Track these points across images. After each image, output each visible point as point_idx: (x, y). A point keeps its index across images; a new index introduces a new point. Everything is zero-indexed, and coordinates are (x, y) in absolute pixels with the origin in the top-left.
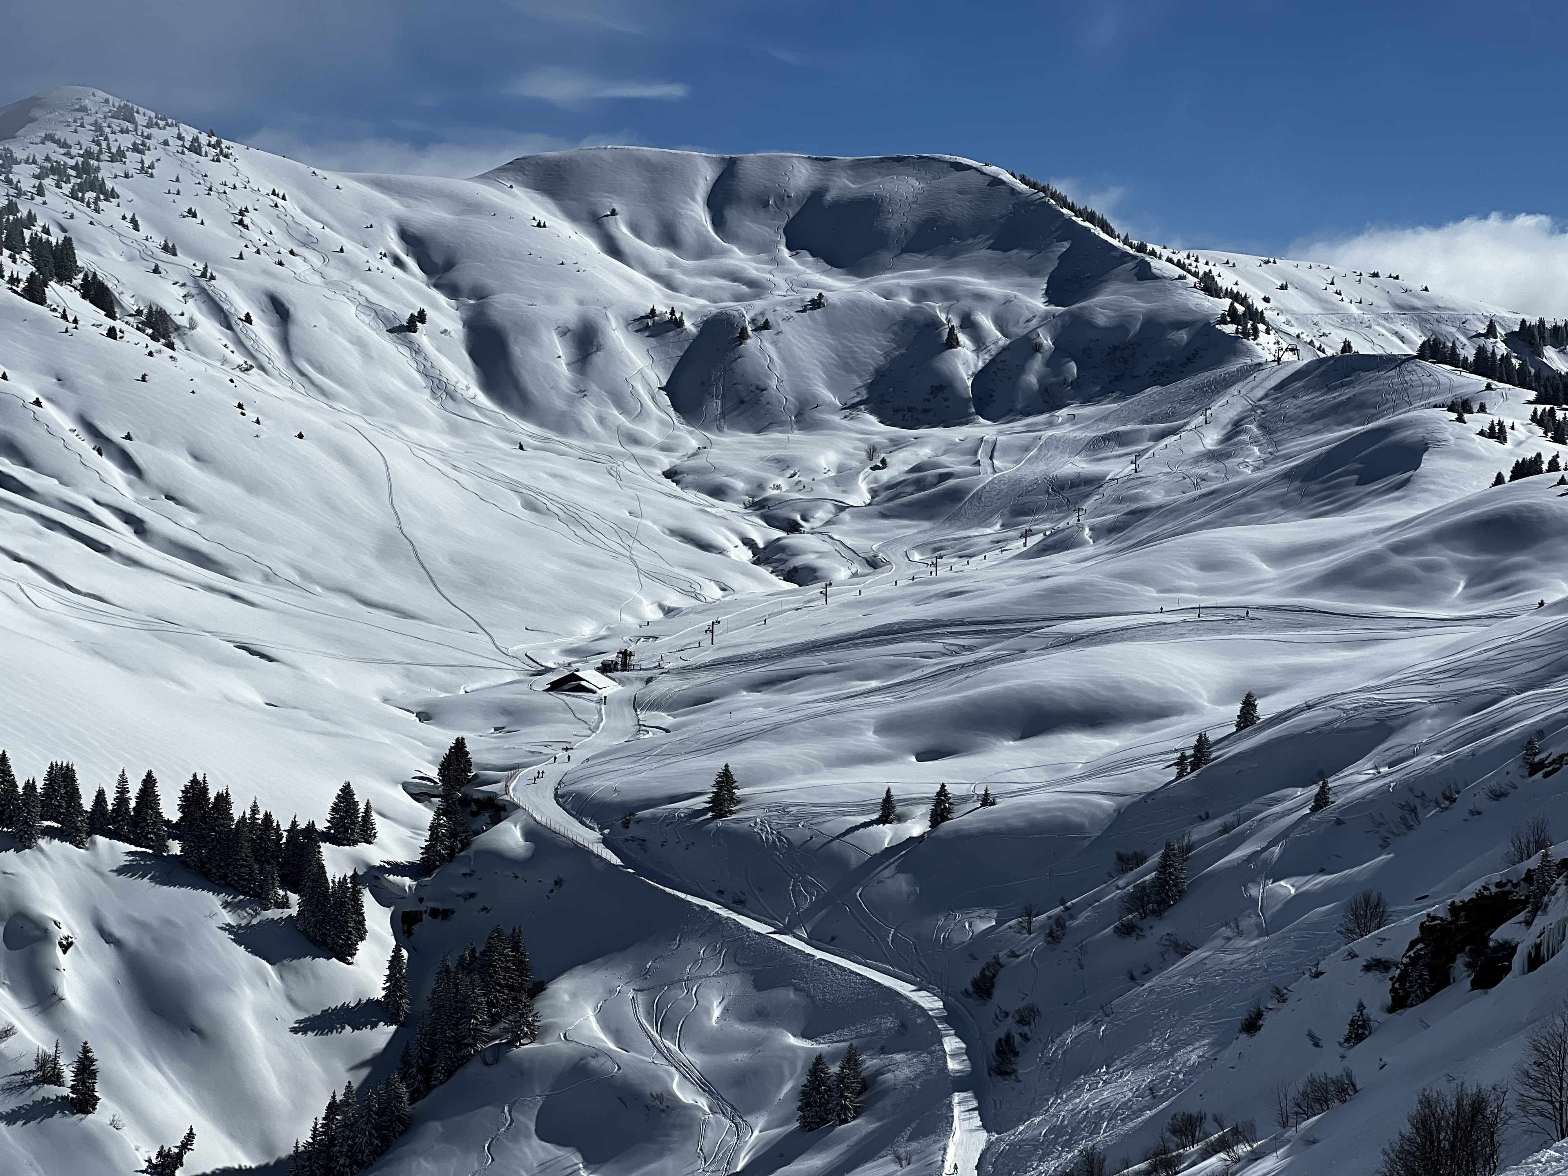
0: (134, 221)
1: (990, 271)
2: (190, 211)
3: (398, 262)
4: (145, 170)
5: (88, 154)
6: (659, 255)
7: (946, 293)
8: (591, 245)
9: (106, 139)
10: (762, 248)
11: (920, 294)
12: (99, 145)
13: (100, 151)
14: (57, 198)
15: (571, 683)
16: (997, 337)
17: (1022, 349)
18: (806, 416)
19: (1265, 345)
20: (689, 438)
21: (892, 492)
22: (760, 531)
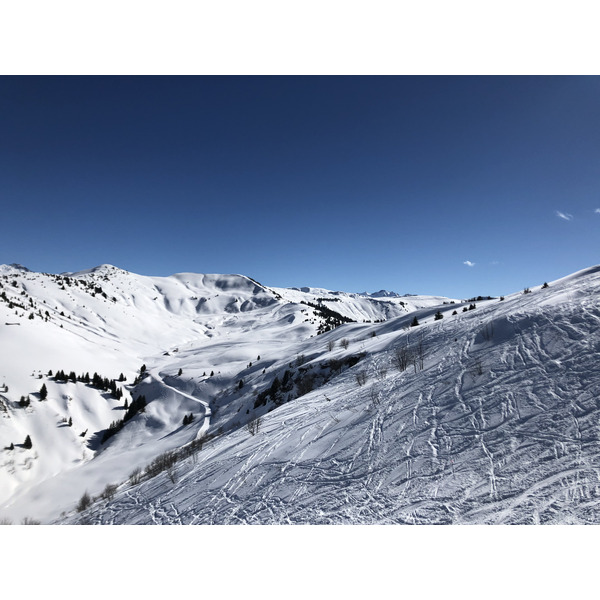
0: (113, 284)
1: (245, 290)
2: (122, 283)
3: (154, 290)
4: (115, 276)
6: (195, 288)
7: (237, 294)
8: (185, 287)
9: (110, 272)
10: (211, 288)
11: (233, 294)
12: (108, 273)
14: (101, 281)
15: (167, 354)
16: (244, 301)
17: (247, 302)
18: (214, 312)
19: (281, 301)
20: (197, 315)
21: (226, 323)
22: (206, 329)
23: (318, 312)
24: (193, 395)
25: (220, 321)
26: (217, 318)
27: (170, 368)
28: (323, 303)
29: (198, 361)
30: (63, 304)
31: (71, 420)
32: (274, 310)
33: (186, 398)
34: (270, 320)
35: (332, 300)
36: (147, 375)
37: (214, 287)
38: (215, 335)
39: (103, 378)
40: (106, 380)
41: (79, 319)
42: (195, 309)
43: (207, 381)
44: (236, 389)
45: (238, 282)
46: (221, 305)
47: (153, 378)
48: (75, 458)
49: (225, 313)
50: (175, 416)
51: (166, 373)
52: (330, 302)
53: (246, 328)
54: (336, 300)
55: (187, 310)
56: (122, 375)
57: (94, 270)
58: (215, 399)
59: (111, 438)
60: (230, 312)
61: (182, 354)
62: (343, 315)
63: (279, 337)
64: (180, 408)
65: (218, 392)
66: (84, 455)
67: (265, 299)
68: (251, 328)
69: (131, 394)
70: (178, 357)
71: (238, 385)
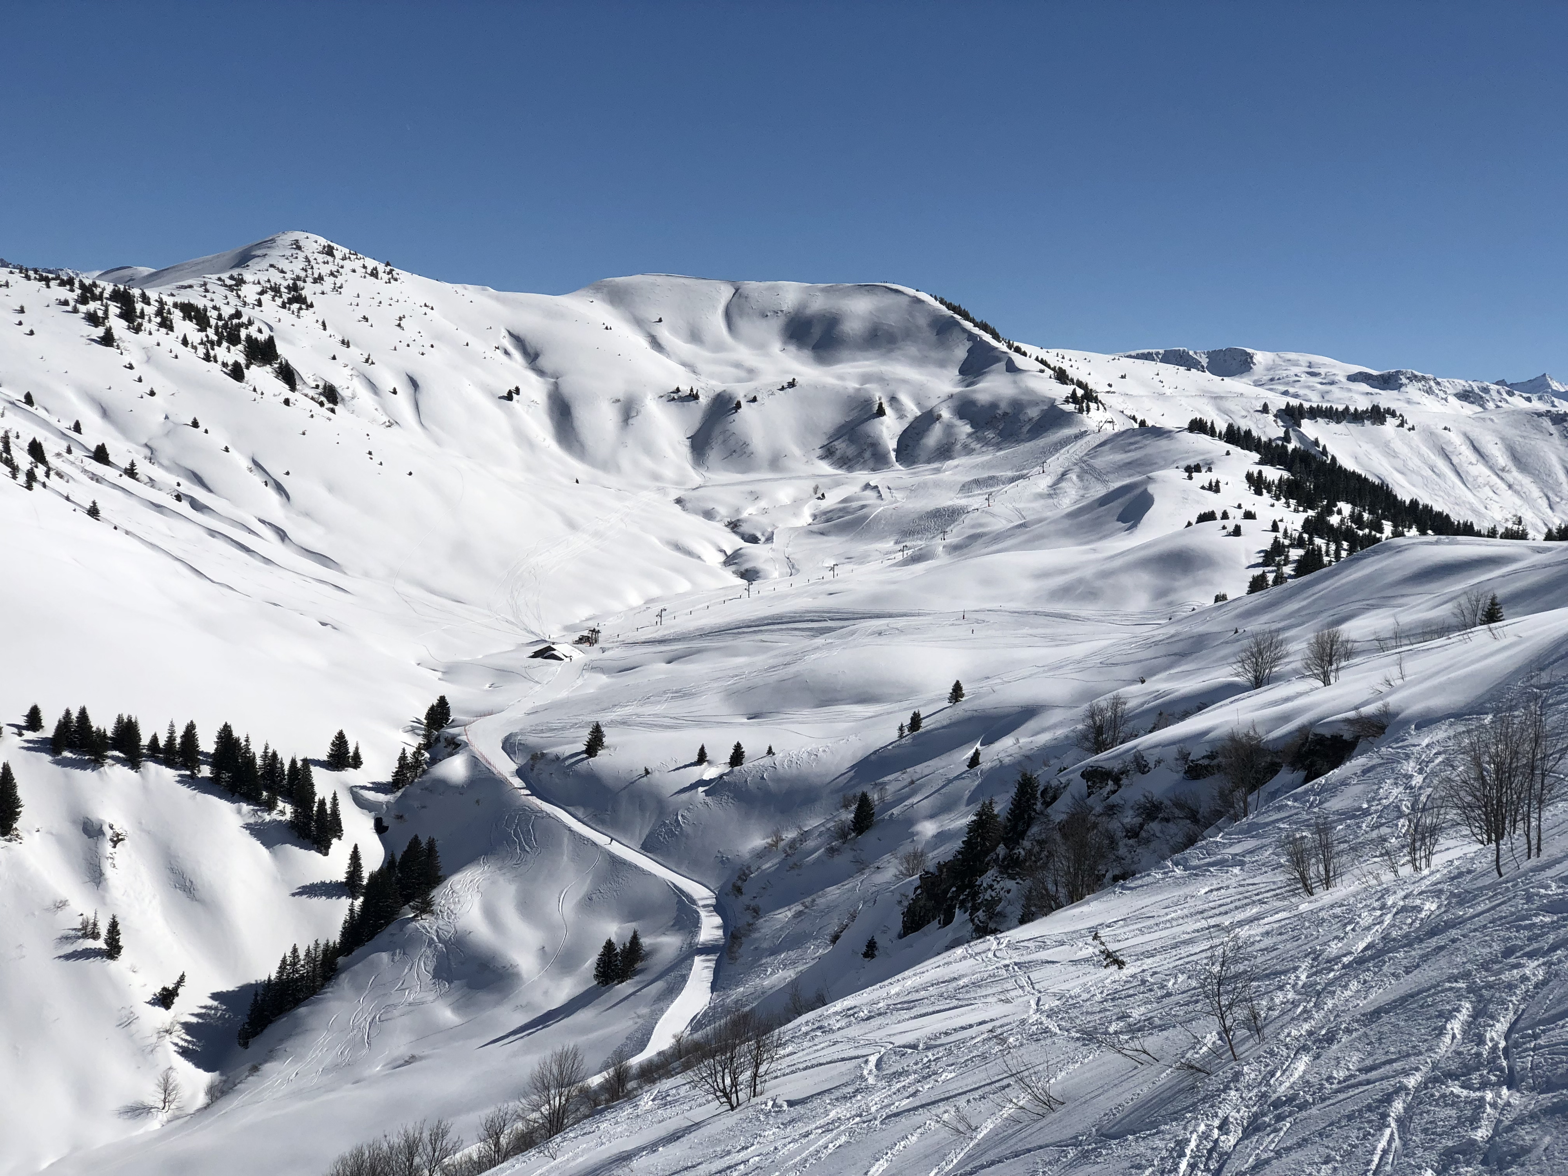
0: (324, 324)
1: (921, 361)
2: (364, 318)
3: (506, 352)
4: (337, 289)
5: (298, 278)
6: (686, 349)
7: (880, 379)
8: (643, 343)
9: (312, 268)
10: (760, 347)
11: (866, 378)
12: (306, 271)
13: (307, 276)
14: (271, 308)
15: (546, 653)
16: (913, 410)
17: (929, 418)
18: (776, 462)
19: (1094, 418)
20: (695, 477)
21: (827, 516)
22: (732, 542)
23: (1273, 474)
24: (648, 848)
25: (797, 504)
26: (785, 493)
27: (554, 719)
28: (1309, 428)
29: (682, 694)
30: (105, 413)
31: (114, 928)
32: (1056, 463)
33: (616, 863)
34: (1034, 509)
35: (1357, 417)
36: (454, 746)
37: (776, 346)
38: (774, 573)
39: (257, 750)
40: (272, 759)
41: (170, 479)
42: (684, 449)
43: (714, 787)
44: (842, 834)
45: (892, 320)
46: (807, 428)
47: (475, 762)
48: (130, 1102)
49: (825, 468)
50: (564, 938)
51: (532, 740)
52: (1342, 427)
53: (917, 544)
54: (1377, 415)
55: (648, 448)
56: (340, 741)
57: (244, 259)
58: (743, 874)
59: (283, 1021)
60: (846, 463)
61: (616, 653)
62: (1405, 492)
63: (1065, 592)
64: (588, 903)
65: (758, 841)
66: (167, 1088)
67: (1017, 406)
68: (938, 544)
69: (380, 828)
70: (593, 668)
71: (848, 816)
